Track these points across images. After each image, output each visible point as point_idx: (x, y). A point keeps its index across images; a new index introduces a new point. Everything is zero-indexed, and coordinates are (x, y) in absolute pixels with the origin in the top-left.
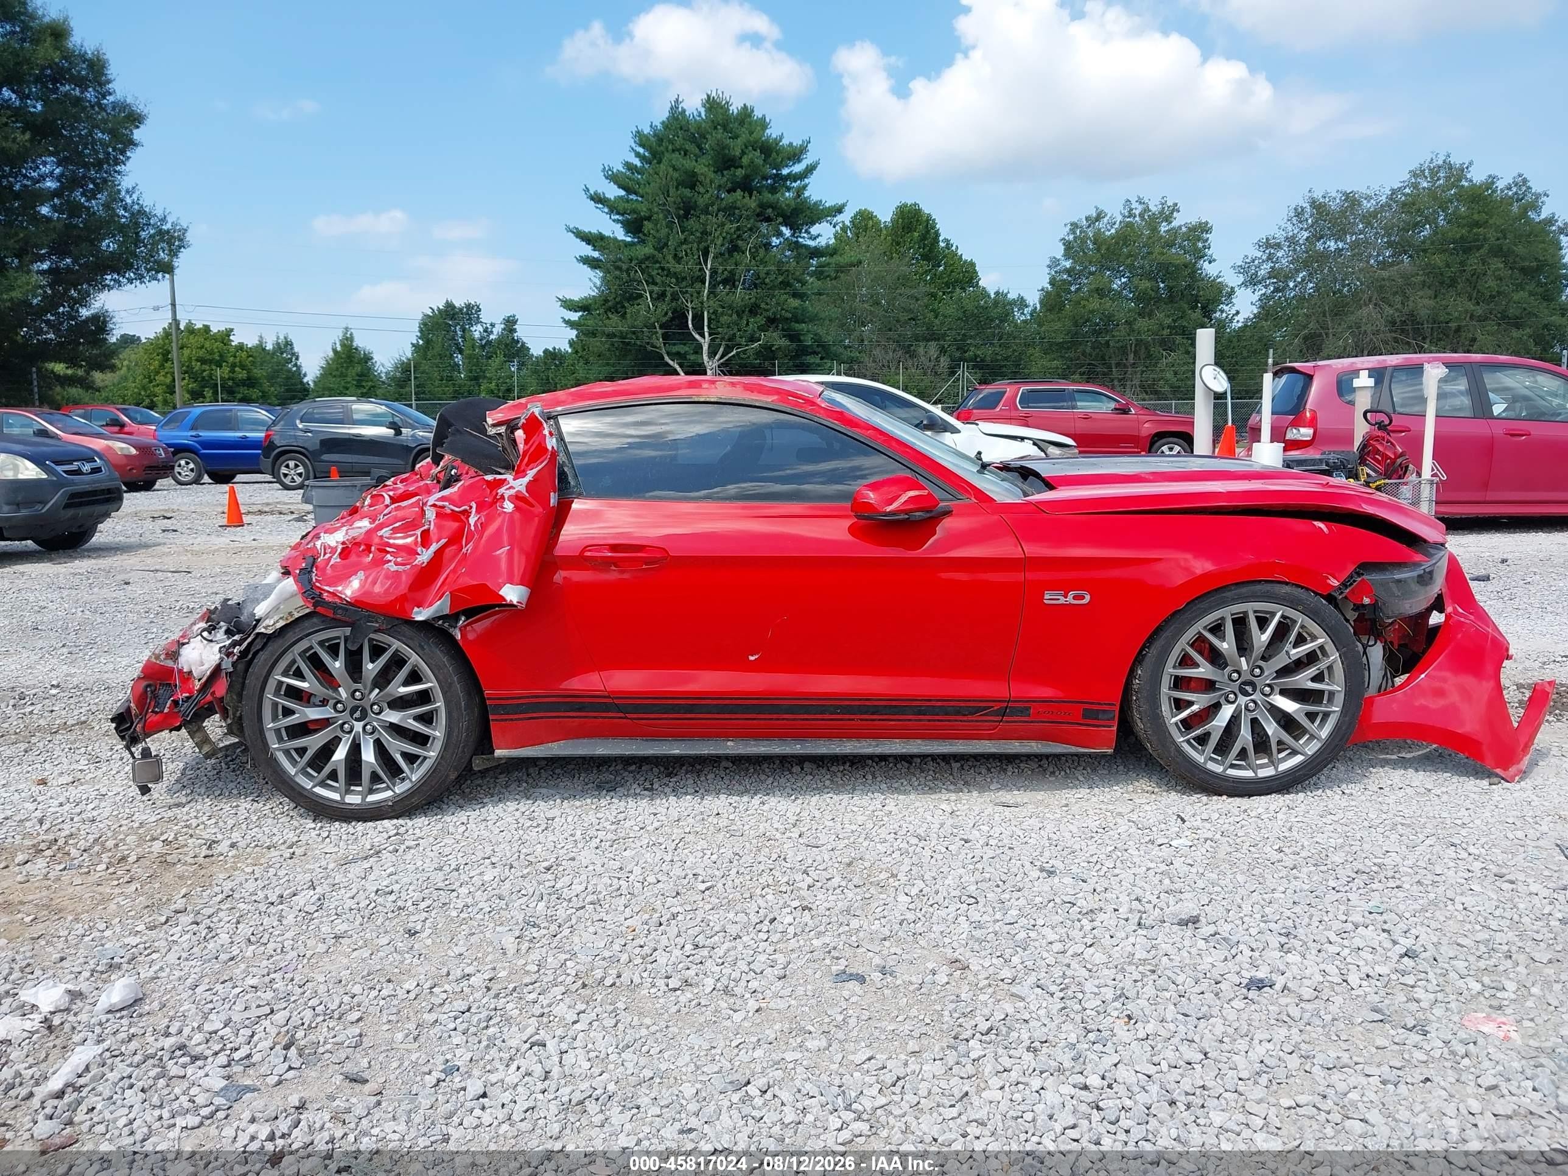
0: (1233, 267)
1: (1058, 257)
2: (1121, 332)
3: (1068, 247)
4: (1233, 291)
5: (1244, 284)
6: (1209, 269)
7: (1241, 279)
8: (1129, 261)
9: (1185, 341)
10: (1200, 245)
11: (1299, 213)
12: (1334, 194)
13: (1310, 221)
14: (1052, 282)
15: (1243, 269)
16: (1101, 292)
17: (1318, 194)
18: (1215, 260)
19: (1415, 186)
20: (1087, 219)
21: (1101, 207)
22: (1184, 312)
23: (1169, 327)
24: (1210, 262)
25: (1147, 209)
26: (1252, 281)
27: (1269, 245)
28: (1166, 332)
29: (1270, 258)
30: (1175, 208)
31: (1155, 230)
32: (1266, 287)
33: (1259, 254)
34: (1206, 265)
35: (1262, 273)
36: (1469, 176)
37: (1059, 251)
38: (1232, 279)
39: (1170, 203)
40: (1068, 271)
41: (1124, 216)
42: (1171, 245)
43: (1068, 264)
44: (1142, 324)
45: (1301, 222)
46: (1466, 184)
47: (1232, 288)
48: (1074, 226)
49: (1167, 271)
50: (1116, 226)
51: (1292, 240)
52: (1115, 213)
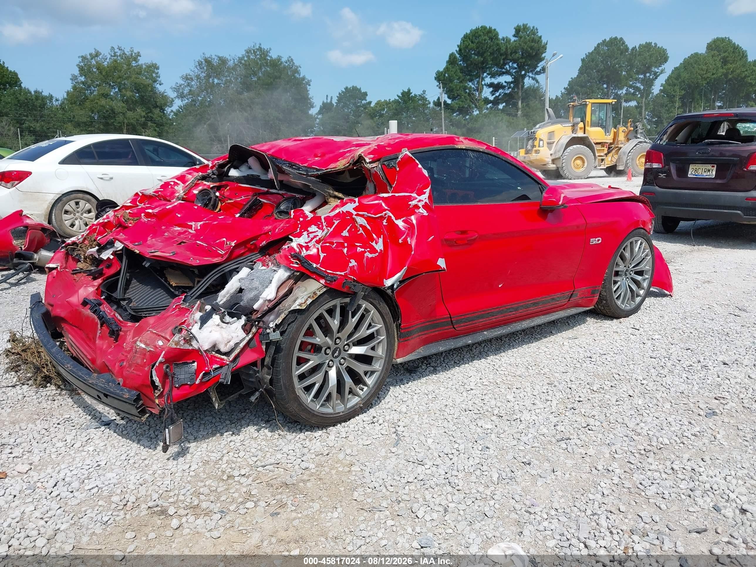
0: (171, 88)
1: (76, 74)
2: (120, 118)
3: (81, 69)
4: (173, 101)
5: (177, 97)
6: (160, 88)
7: (175, 94)
8: (119, 80)
9: (153, 124)
10: (154, 75)
11: (200, 64)
12: (214, 57)
13: (205, 68)
14: (74, 88)
15: (176, 89)
16: (106, 96)
17: (207, 55)
18: (162, 84)
19: (248, 57)
20: (91, 54)
21: (98, 49)
22: (151, 109)
23: (144, 117)
24: (160, 85)
25: (124, 54)
26: (181, 96)
27: (187, 78)
28: (143, 119)
29: (188, 85)
30: (138, 55)
31: (129, 65)
32: (188, 99)
33: (183, 83)
34: (158, 86)
35: (185, 92)
36: (270, 55)
37: (76, 72)
38: (172, 94)
39: (135, 51)
40: (83, 83)
41: (112, 56)
42: (139, 73)
43: (83, 79)
44: (129, 114)
45: (201, 68)
46: (269, 58)
47: (172, 99)
48: (84, 58)
49: (138, 88)
50: (108, 60)
51: (198, 77)
52: (106, 52)
